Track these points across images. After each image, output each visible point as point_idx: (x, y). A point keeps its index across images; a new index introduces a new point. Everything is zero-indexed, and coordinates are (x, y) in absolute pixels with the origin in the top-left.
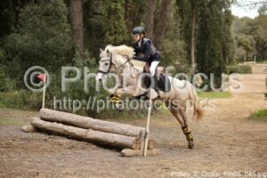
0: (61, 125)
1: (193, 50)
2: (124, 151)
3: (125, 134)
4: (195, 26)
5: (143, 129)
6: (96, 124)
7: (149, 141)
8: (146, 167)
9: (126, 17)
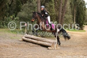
0: (30, 39)
1: (75, 18)
2: (48, 48)
3: (49, 43)
4: (75, 11)
5: (55, 41)
6: (41, 39)
7: (57, 45)
8: (55, 53)
9: (55, 8)
